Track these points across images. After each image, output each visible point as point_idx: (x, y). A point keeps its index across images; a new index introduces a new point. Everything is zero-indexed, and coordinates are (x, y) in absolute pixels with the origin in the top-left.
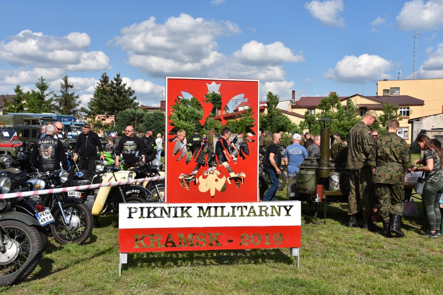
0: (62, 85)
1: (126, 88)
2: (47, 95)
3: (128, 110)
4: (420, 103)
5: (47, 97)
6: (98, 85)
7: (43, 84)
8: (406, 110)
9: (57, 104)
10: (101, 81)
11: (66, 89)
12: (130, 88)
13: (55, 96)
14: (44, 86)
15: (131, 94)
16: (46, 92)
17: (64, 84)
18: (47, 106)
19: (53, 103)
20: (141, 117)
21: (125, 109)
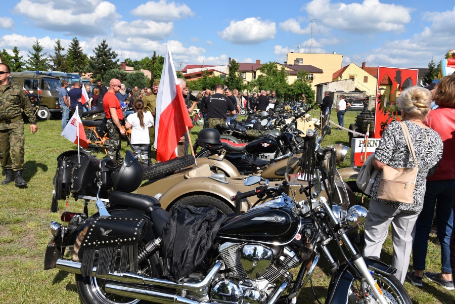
0: (56, 48)
1: (111, 52)
2: (41, 56)
3: (114, 70)
4: (320, 71)
5: (41, 57)
6: (70, 48)
7: (38, 46)
8: (311, 76)
9: (52, 63)
10: (72, 44)
11: (59, 51)
12: (114, 52)
13: (51, 56)
14: (40, 48)
15: (114, 57)
16: (40, 54)
17: (57, 47)
18: (43, 65)
19: (47, 62)
20: (124, 76)
21: (111, 69)
